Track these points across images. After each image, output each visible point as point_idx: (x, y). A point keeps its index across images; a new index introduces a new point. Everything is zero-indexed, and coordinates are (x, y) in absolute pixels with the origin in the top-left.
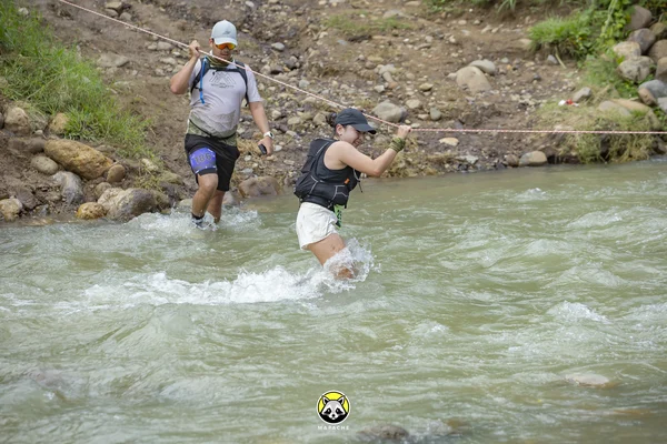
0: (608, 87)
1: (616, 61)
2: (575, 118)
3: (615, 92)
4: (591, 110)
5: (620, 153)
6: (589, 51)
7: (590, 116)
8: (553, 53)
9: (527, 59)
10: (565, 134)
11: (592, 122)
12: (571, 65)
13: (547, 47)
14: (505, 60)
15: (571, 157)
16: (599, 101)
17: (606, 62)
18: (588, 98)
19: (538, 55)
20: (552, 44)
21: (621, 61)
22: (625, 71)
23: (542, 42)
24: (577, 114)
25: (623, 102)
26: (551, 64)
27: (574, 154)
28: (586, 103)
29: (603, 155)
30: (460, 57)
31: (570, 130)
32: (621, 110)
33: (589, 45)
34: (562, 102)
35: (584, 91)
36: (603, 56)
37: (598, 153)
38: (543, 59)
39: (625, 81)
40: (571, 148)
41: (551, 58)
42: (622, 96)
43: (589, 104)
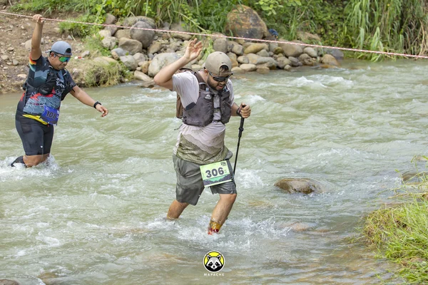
0: (97, 50)
1: (100, 39)
2: (83, 65)
3: (100, 53)
4: (90, 61)
5: (104, 82)
6: (88, 34)
7: (90, 65)
8: (70, 34)
9: (58, 37)
10: (79, 73)
11: (91, 67)
12: (79, 40)
13: (67, 31)
14: (48, 37)
15: (81, 84)
16: (93, 57)
17: (95, 40)
18: (88, 55)
19: (63, 35)
20: (70, 30)
21: (102, 39)
22: (104, 43)
23: (65, 29)
24: (84, 63)
25: (104, 57)
26: (69, 40)
27: (83, 82)
28: (87, 58)
29: (97, 83)
30: (26, 35)
31: (81, 70)
32: (105, 62)
33: (87, 31)
34: (76, 58)
35: (87, 52)
36: (94, 36)
37: (95, 82)
38: (65, 37)
39: (104, 48)
40: (82, 79)
41: (69, 37)
42: (103, 55)
43: (89, 59)
